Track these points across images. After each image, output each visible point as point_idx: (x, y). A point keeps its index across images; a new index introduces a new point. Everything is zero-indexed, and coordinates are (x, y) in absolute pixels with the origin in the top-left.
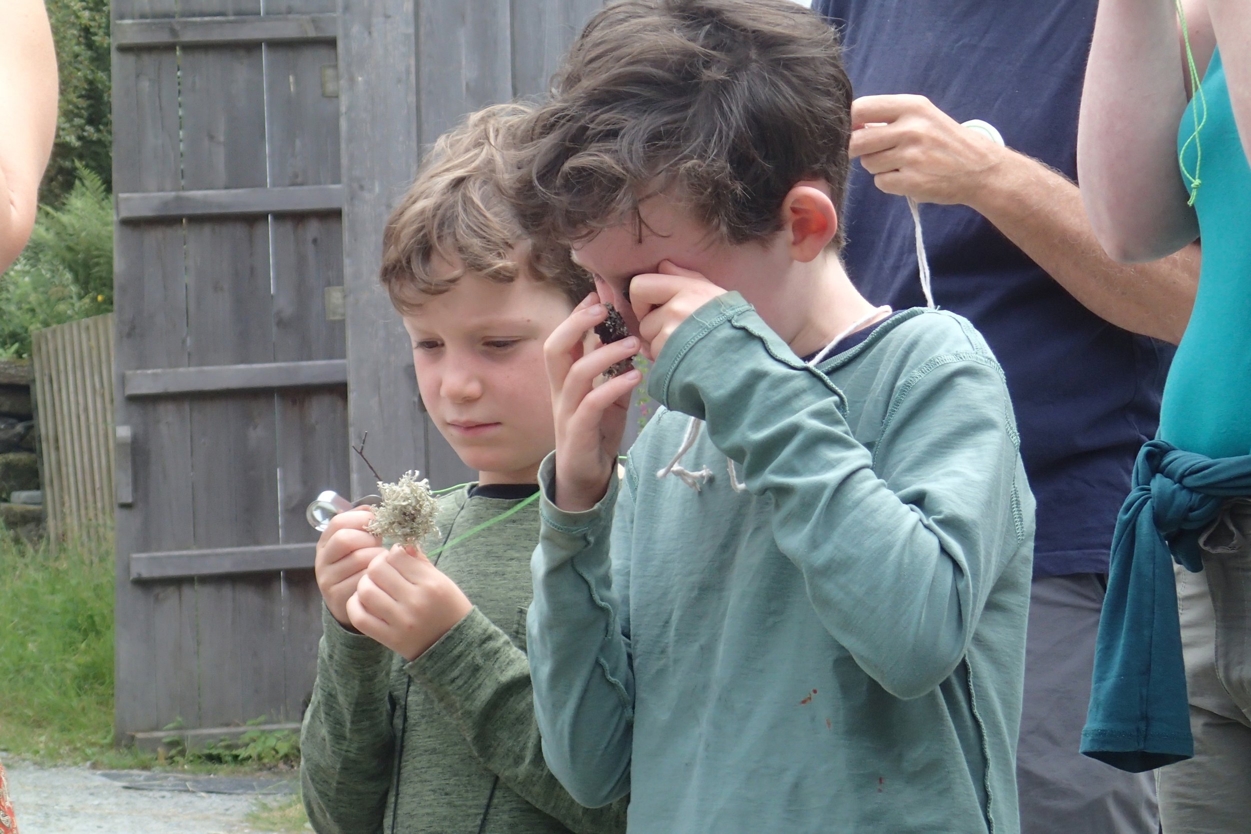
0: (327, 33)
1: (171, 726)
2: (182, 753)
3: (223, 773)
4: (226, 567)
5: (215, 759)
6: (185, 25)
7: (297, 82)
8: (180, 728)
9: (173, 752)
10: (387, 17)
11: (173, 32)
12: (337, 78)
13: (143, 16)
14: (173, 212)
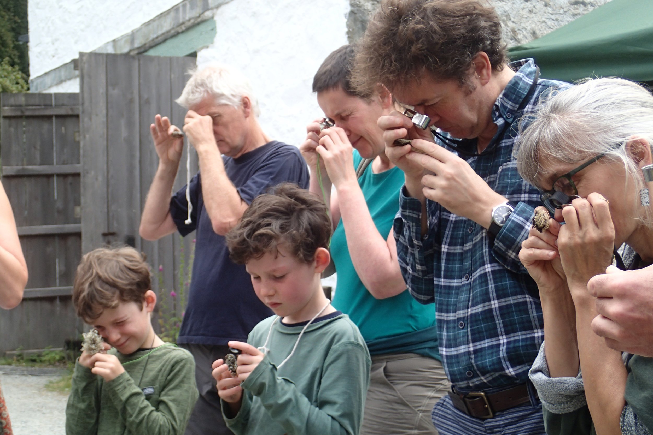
0: (76, 112)
1: (18, 349)
2: (22, 359)
3: (37, 367)
4: (39, 295)
5: (34, 361)
6: (27, 110)
7: (65, 130)
8: (21, 350)
9: (19, 358)
10: (97, 115)
11: (22, 112)
12: (79, 135)
13: (12, 106)
14: (21, 173)
